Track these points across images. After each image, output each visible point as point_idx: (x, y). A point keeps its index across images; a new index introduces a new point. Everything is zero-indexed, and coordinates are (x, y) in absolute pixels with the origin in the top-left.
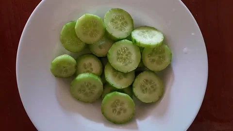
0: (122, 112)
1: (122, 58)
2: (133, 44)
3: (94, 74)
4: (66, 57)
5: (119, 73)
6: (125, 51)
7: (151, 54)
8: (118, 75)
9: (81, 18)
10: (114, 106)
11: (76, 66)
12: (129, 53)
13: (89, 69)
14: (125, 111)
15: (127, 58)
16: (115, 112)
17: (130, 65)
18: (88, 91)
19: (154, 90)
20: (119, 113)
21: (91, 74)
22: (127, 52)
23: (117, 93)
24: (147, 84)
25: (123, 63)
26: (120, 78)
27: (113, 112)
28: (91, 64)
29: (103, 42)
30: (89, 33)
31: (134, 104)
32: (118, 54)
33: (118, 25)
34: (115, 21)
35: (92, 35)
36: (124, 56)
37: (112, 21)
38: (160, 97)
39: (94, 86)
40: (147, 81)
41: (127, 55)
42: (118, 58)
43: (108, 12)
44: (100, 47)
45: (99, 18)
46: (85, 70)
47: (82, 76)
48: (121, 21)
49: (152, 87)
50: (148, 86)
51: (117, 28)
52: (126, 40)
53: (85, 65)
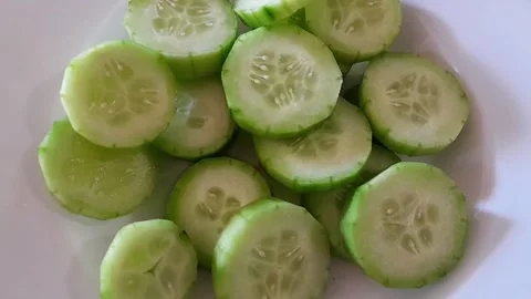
0: (428, 224)
1: (279, 90)
2: (269, 28)
3: (252, 204)
4: (127, 235)
5: (311, 137)
6: (268, 66)
7: (336, 16)
8: (315, 145)
9: (65, 88)
10: (394, 230)
11: (183, 234)
12: (284, 59)
13: (224, 211)
14: (433, 212)
15: (292, 78)
16: (412, 245)
17: (318, 87)
18: (282, 270)
19: (435, 92)
20: (426, 235)
21: (245, 213)
22: (275, 62)
23: (365, 187)
24: (406, 95)
25: (297, 99)
26: (328, 147)
27: (410, 250)
28: (217, 192)
29: (190, 106)
30: (127, 108)
31: (437, 170)
32: (261, 87)
33: (184, 22)
34: (167, 20)
35: (139, 106)
36: (282, 80)
37: (159, 24)
38: (464, 96)
39: (287, 236)
40: (395, 86)
41: (285, 70)
42: (271, 100)
43: (127, 16)
44: (195, 123)
45: (114, 43)
46: (218, 222)
47: (227, 244)
48: (181, 10)
49: (422, 90)
50: (414, 97)
51: (188, 31)
52: (243, 37)
53: (202, 211)
